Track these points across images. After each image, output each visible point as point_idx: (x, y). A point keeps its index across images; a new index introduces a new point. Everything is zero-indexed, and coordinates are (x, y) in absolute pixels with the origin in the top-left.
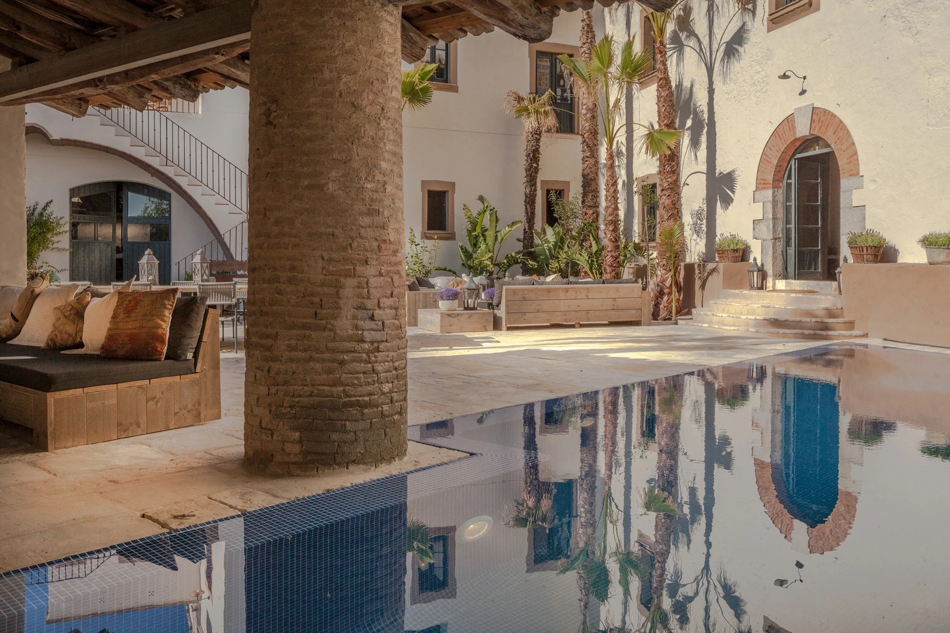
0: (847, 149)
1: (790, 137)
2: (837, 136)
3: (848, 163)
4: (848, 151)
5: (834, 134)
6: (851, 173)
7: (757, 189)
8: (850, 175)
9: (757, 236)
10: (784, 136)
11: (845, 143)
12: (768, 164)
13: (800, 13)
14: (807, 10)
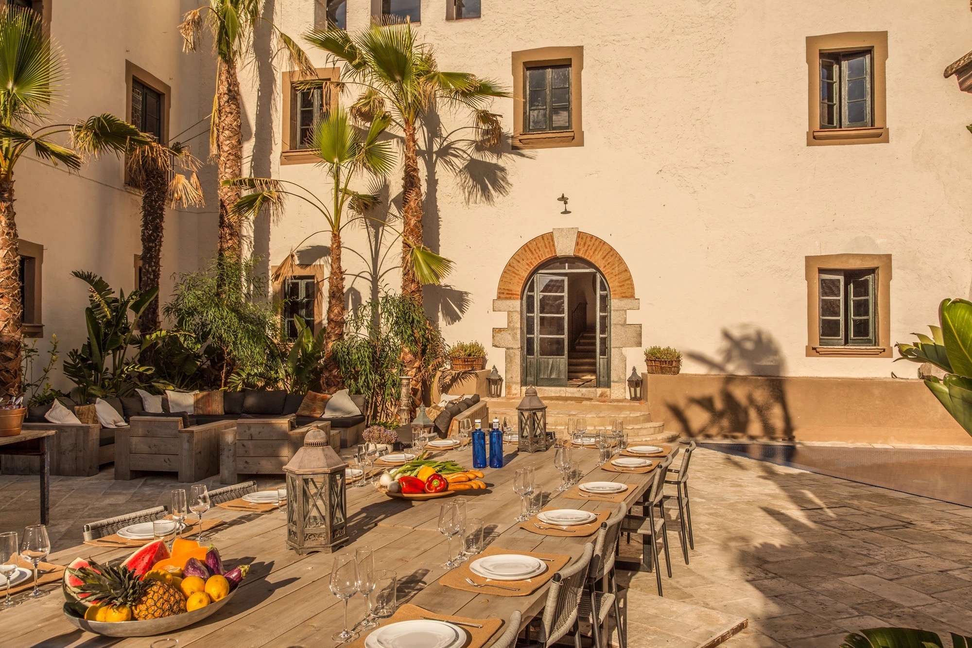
0: (619, 274)
1: (547, 254)
2: (607, 260)
3: (621, 286)
4: (620, 276)
5: (603, 258)
6: (623, 295)
7: (499, 298)
8: (623, 297)
9: (497, 344)
10: (537, 251)
11: (617, 269)
12: (514, 275)
13: (559, 143)
14: (568, 142)
